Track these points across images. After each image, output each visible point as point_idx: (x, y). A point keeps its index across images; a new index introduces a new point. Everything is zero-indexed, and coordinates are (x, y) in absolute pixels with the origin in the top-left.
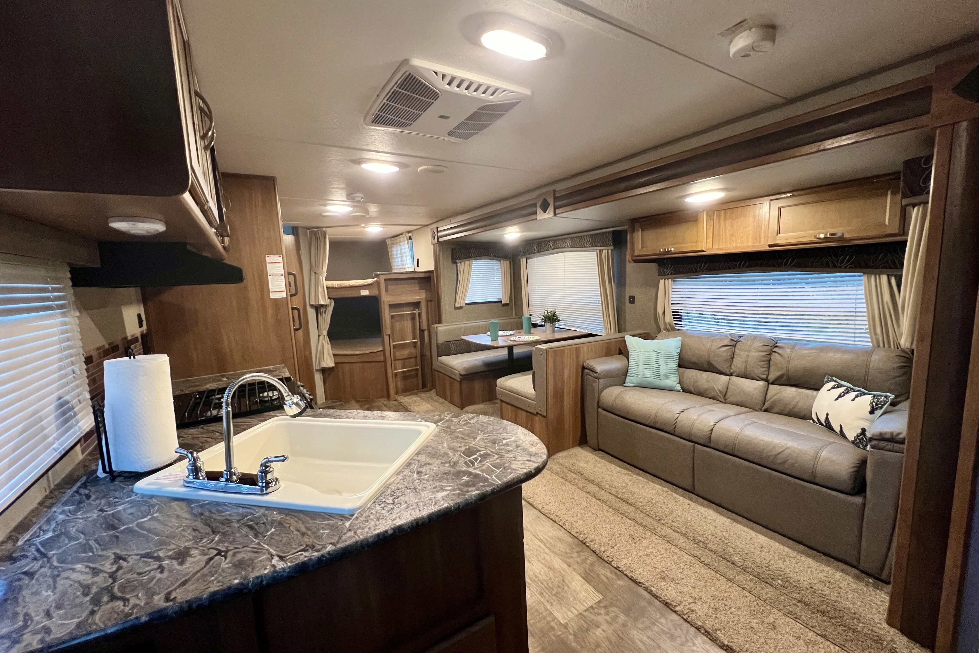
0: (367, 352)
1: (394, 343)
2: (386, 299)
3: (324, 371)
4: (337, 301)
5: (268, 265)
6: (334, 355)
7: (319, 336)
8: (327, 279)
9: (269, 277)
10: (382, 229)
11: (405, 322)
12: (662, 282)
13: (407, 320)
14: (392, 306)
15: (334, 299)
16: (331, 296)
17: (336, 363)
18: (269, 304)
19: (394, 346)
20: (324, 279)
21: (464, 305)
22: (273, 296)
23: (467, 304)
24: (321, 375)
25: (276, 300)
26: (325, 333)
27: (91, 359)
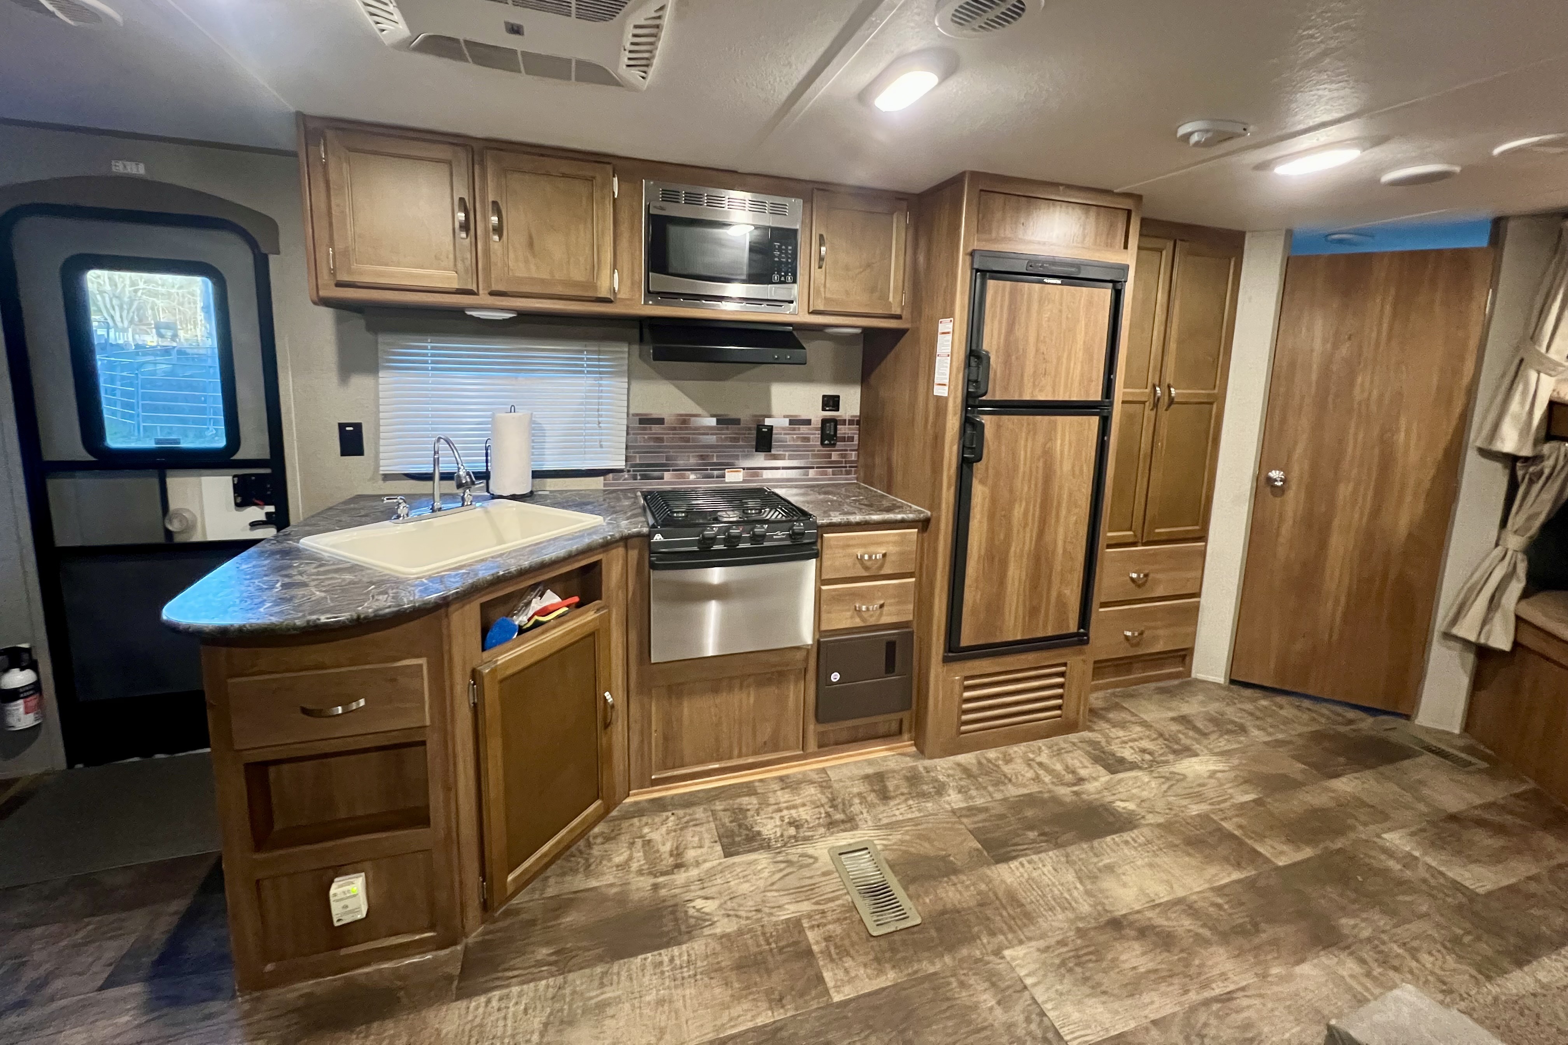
3: (1480, 652)
5: (938, 336)
6: (1518, 618)
7: (1497, 545)
9: (938, 358)
17: (1516, 644)
18: (931, 405)
22: (937, 391)
24: (1468, 657)
25: (939, 400)
26: (1515, 542)
27: (660, 421)
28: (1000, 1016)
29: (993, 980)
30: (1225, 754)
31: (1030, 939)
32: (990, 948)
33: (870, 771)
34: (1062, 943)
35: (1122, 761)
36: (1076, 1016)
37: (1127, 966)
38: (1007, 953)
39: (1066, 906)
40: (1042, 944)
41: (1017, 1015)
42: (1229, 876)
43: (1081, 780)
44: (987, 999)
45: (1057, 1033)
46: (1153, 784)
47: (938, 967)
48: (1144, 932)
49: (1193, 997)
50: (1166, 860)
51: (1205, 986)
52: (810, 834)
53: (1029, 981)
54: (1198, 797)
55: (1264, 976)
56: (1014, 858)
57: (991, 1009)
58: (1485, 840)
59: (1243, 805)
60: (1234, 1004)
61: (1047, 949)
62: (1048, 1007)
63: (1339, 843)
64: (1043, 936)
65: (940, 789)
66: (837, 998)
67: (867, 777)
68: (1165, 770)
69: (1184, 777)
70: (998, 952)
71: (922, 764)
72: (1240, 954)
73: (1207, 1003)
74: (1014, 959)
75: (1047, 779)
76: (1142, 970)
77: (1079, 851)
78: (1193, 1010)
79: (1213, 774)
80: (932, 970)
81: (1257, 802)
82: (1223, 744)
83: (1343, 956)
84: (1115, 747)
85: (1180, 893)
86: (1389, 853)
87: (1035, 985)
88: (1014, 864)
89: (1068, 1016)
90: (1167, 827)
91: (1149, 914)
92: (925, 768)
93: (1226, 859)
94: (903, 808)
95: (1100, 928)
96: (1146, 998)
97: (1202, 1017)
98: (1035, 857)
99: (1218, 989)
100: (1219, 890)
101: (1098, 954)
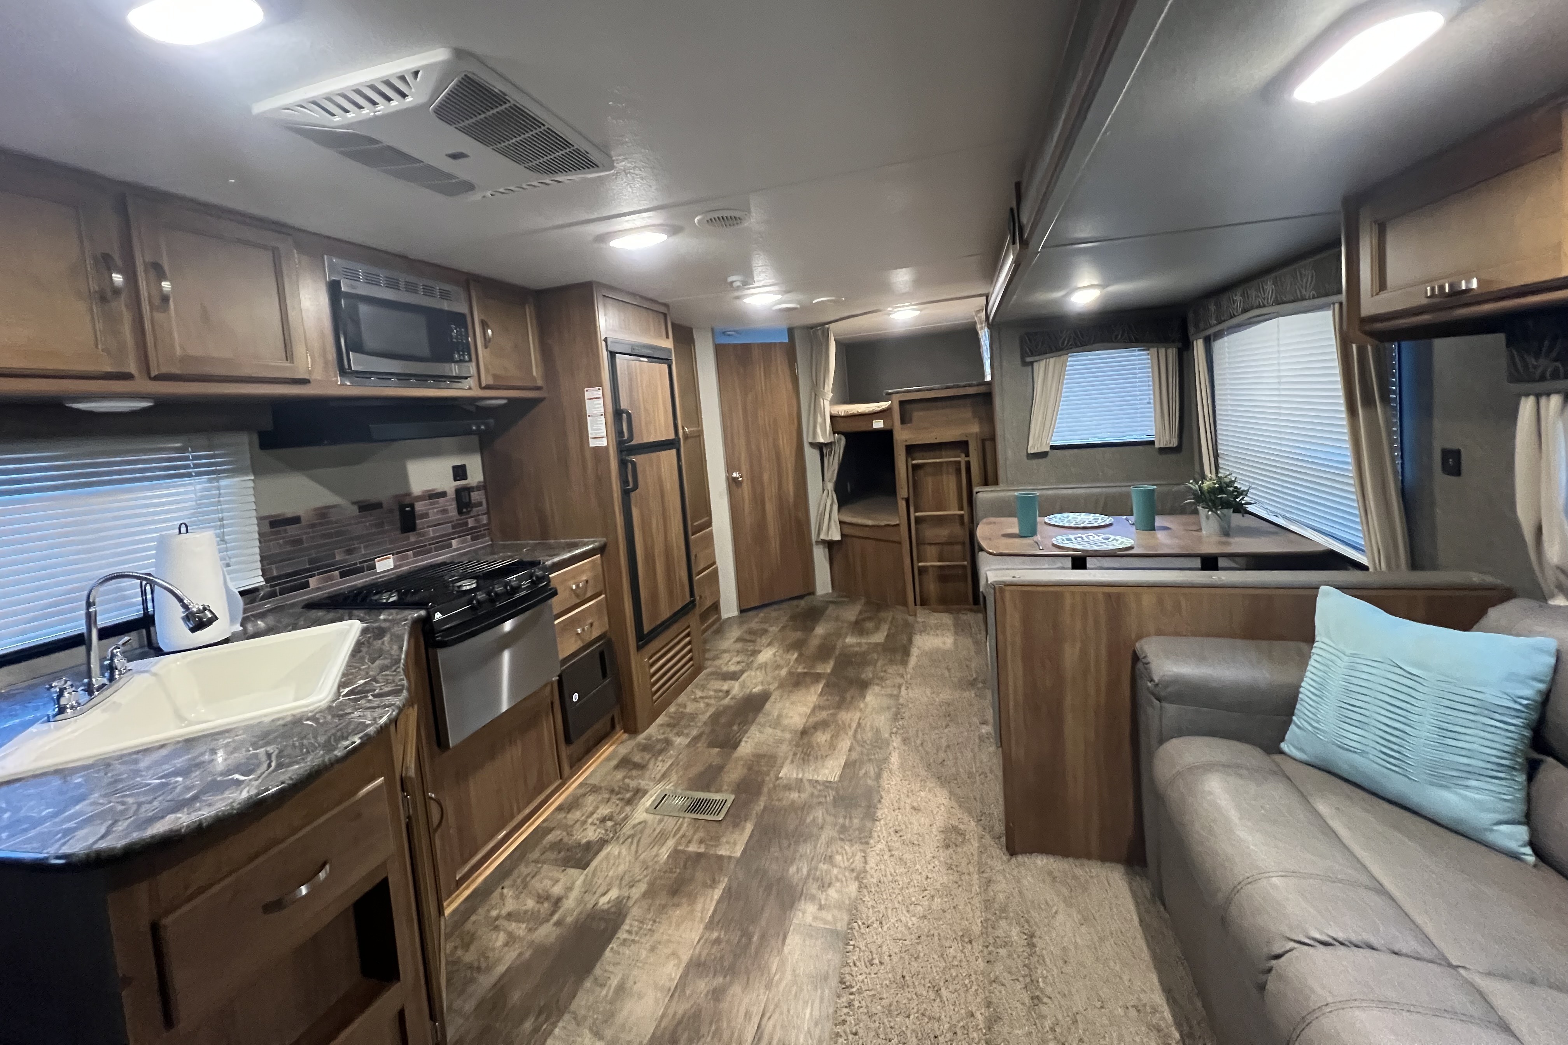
0: (883, 523)
1: (918, 514)
2: (903, 436)
3: (830, 545)
4: (848, 436)
5: (587, 401)
6: (840, 522)
7: (823, 491)
8: (834, 402)
9: (589, 419)
10: (917, 313)
11: (945, 476)
12: (1527, 406)
13: (948, 473)
14: (911, 449)
15: (846, 435)
16: (839, 430)
17: (842, 535)
18: (588, 455)
19: (918, 520)
20: (827, 403)
21: (1048, 449)
22: (593, 444)
23: (1052, 447)
24: (827, 550)
25: (595, 449)
26: (830, 486)
27: (296, 520)
28: (804, 796)
29: (788, 788)
30: (769, 645)
31: (783, 763)
32: (773, 779)
33: (614, 762)
34: (795, 754)
35: (734, 673)
36: (827, 771)
37: (823, 742)
38: (780, 775)
39: (781, 741)
40: (789, 761)
41: (809, 789)
42: (820, 687)
43: (728, 692)
44: (794, 795)
45: (828, 782)
46: (758, 673)
47: (762, 804)
48: (815, 727)
49: (851, 733)
50: (794, 698)
51: (850, 727)
52: (623, 815)
53: (800, 776)
54: (779, 667)
55: (861, 710)
56: (740, 741)
57: (799, 797)
58: (870, 625)
59: (796, 659)
60: (863, 725)
61: (792, 762)
62: (815, 777)
63: (837, 652)
64: (786, 758)
65: (668, 742)
66: (738, 854)
67: (617, 767)
68: (755, 665)
69: (766, 663)
70: (777, 778)
71: (641, 738)
72: (848, 709)
73: (856, 731)
74: (786, 775)
75: (712, 701)
76: (829, 739)
77: (761, 719)
78: (855, 736)
79: (774, 655)
80: (762, 807)
81: (800, 655)
82: (765, 640)
83: (872, 687)
84: (725, 669)
85: (812, 705)
86: (852, 646)
87: (803, 774)
88: (743, 744)
89: (825, 774)
90: (781, 686)
91: (811, 720)
92: (645, 739)
93: (812, 683)
94: (660, 764)
95: (802, 738)
96: (839, 746)
97: (859, 737)
98: (747, 735)
99: (854, 726)
100: (821, 694)
101: (810, 746)
